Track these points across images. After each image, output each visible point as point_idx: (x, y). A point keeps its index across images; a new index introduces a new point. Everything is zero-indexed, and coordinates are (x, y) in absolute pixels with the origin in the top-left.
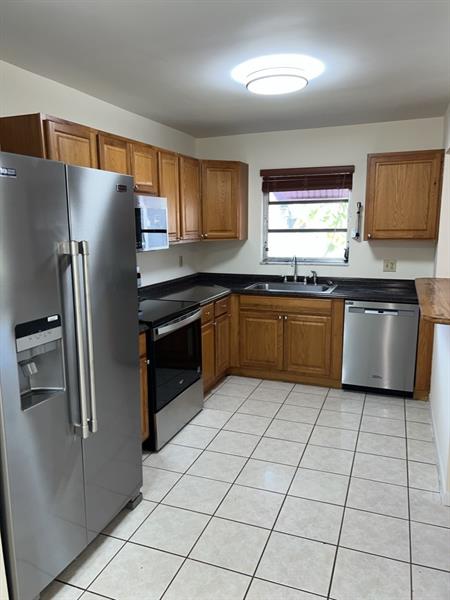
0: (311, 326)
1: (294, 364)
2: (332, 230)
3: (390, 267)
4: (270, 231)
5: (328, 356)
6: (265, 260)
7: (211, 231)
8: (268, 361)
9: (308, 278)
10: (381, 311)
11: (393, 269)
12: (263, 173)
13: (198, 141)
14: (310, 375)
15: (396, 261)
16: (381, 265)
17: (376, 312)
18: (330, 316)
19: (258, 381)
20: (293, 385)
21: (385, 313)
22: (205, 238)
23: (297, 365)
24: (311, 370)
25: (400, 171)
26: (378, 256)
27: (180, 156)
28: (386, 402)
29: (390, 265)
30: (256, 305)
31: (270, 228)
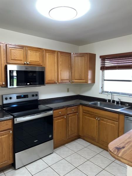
0: (109, 125)
4: (105, 80)
6: (103, 92)
7: (75, 80)
12: (101, 57)
13: (80, 47)
18: (118, 122)
19: (89, 144)
20: (103, 150)
22: (73, 82)
27: (58, 52)
30: (88, 111)
31: (105, 79)
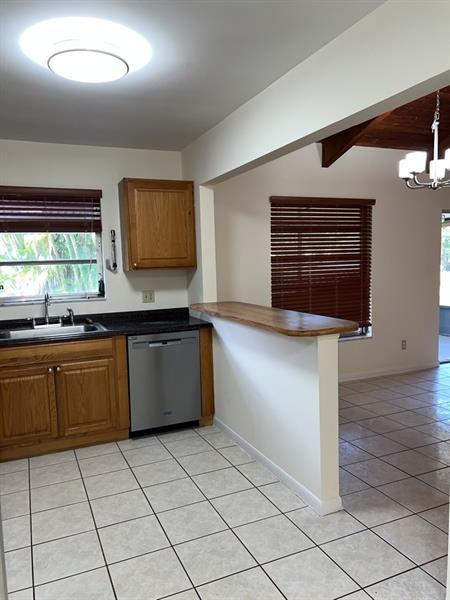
1: (74, 425)
2: (88, 261)
3: (149, 297)
5: (113, 404)
8: (37, 432)
9: (63, 317)
10: (165, 342)
11: (152, 300)
14: (94, 433)
15: (153, 291)
16: (139, 296)
17: (160, 344)
18: (112, 356)
21: (169, 344)
23: (77, 425)
24: (94, 427)
25: (158, 198)
26: (135, 288)
28: (181, 437)
29: (148, 296)
